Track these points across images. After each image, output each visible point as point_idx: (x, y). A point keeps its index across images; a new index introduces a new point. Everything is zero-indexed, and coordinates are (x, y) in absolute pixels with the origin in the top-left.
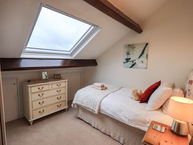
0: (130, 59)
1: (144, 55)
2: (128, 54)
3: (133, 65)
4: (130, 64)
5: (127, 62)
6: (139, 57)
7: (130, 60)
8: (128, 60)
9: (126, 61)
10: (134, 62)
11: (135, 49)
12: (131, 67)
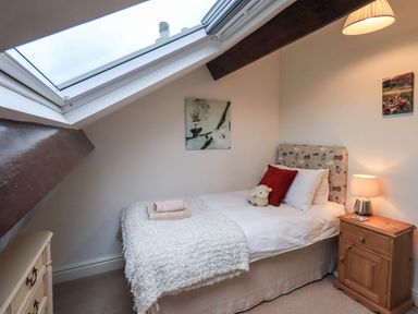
0: (201, 129)
1: (226, 123)
2: (196, 118)
3: (208, 144)
4: (201, 141)
5: (195, 136)
6: (218, 127)
7: (201, 133)
8: (196, 132)
9: (192, 135)
10: (209, 136)
11: (210, 110)
12: (203, 148)
